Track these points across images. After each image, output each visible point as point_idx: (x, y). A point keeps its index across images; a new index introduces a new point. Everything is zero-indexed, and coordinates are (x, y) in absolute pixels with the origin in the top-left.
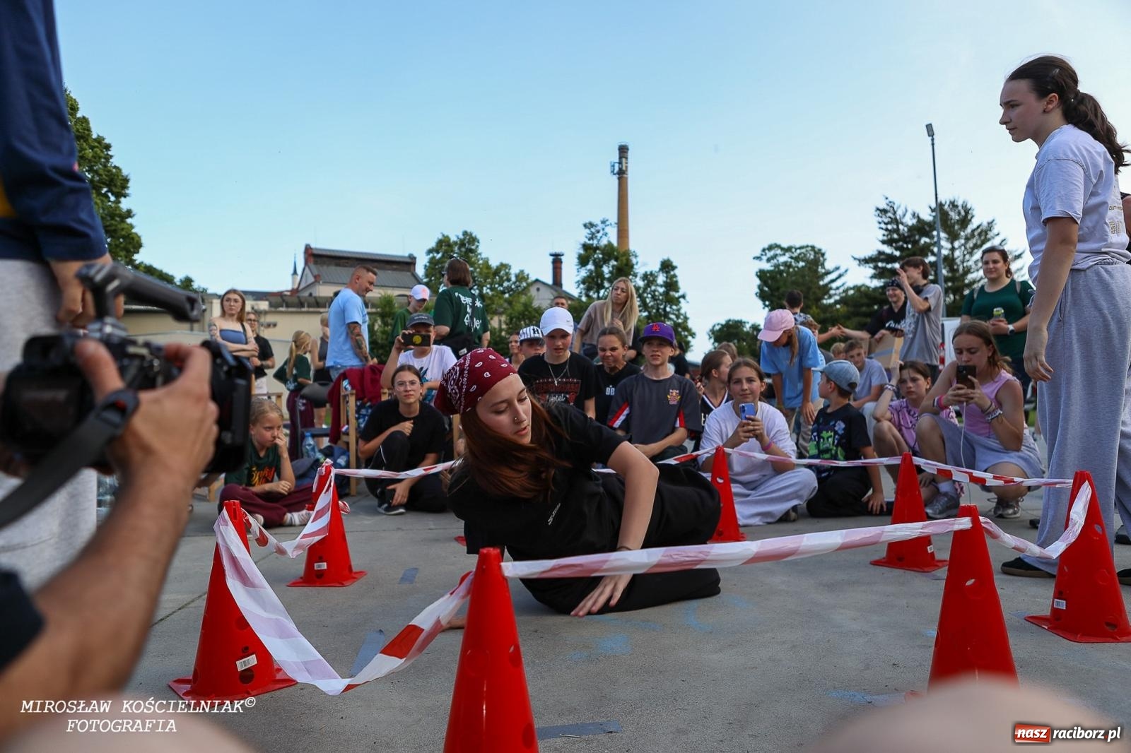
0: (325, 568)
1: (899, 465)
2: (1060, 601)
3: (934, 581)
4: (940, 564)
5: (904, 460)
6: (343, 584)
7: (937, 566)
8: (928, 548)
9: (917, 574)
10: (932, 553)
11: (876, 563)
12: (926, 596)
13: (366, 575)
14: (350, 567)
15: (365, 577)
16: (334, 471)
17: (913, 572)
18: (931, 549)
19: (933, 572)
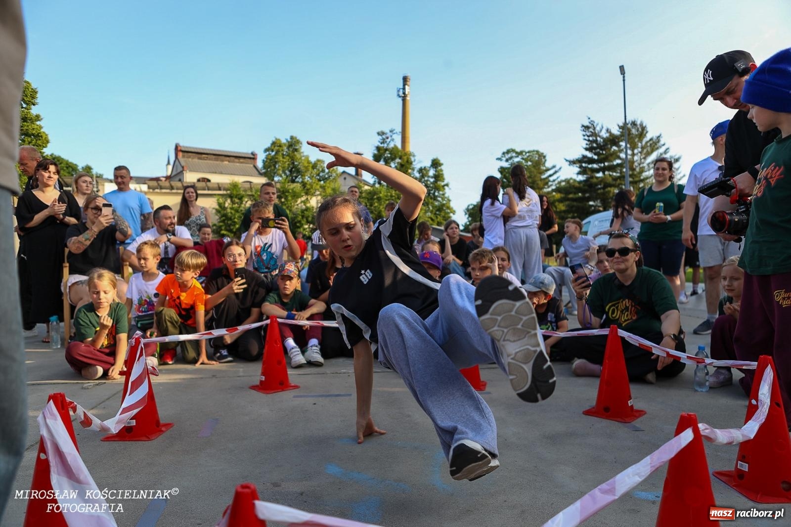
0: (135, 424)
1: (607, 335)
2: (743, 463)
3: (634, 432)
4: (637, 414)
5: (611, 332)
6: (149, 438)
7: (635, 416)
8: (629, 402)
9: (620, 425)
10: (632, 406)
11: (588, 413)
12: (629, 449)
13: (172, 427)
14: (158, 421)
15: (171, 429)
16: (143, 341)
17: (617, 423)
18: (631, 402)
19: (634, 423)
